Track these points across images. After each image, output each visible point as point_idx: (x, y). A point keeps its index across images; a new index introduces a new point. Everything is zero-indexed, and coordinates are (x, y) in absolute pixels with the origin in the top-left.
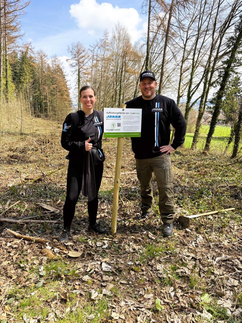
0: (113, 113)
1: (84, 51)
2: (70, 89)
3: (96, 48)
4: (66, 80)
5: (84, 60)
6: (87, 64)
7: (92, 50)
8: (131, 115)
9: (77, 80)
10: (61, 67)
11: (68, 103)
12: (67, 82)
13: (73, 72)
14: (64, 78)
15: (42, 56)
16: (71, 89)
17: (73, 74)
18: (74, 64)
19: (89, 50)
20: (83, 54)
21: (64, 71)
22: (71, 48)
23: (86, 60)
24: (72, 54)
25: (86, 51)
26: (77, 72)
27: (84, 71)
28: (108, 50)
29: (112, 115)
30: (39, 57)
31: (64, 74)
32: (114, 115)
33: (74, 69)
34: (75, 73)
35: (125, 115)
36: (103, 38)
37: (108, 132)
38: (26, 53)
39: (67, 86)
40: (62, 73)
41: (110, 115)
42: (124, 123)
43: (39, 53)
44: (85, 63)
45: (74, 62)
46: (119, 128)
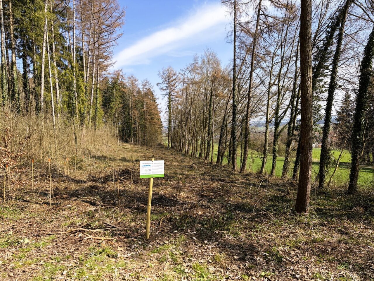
0: (146, 164)
1: (175, 74)
2: (160, 113)
3: (187, 71)
4: (157, 103)
5: (175, 83)
6: (178, 87)
7: (182, 73)
8: (157, 164)
9: (167, 104)
10: (152, 90)
11: (158, 127)
12: (158, 106)
13: (164, 96)
14: (155, 101)
15: (133, 81)
16: (162, 113)
17: (163, 98)
18: (164, 88)
19: (180, 73)
20: (174, 78)
21: (155, 94)
22: (161, 73)
23: (177, 84)
24: (163, 78)
25: (177, 74)
26: (168, 96)
27: (175, 94)
28: (198, 73)
29: (145, 165)
30: (130, 81)
31: (154, 97)
32: (146, 165)
33: (164, 93)
34: (166, 96)
35: (154, 164)
36: (193, 63)
37: (143, 174)
38: (117, 79)
39: (158, 110)
40: (153, 97)
41: (144, 165)
42: (153, 169)
43: (130, 78)
44: (176, 86)
45: (165, 85)
46: (149, 172)
